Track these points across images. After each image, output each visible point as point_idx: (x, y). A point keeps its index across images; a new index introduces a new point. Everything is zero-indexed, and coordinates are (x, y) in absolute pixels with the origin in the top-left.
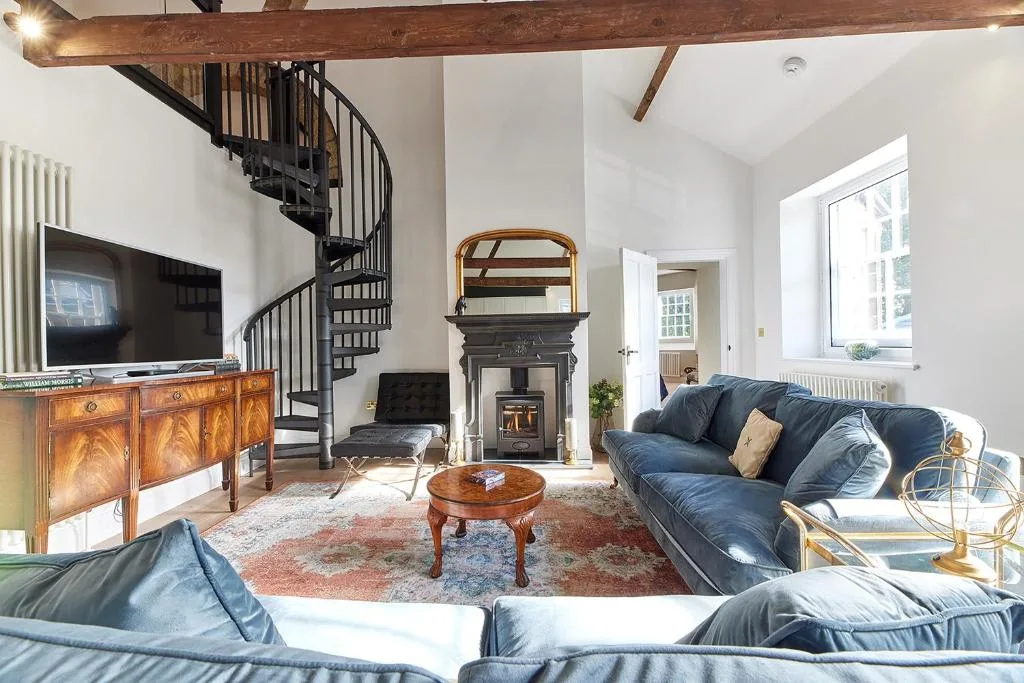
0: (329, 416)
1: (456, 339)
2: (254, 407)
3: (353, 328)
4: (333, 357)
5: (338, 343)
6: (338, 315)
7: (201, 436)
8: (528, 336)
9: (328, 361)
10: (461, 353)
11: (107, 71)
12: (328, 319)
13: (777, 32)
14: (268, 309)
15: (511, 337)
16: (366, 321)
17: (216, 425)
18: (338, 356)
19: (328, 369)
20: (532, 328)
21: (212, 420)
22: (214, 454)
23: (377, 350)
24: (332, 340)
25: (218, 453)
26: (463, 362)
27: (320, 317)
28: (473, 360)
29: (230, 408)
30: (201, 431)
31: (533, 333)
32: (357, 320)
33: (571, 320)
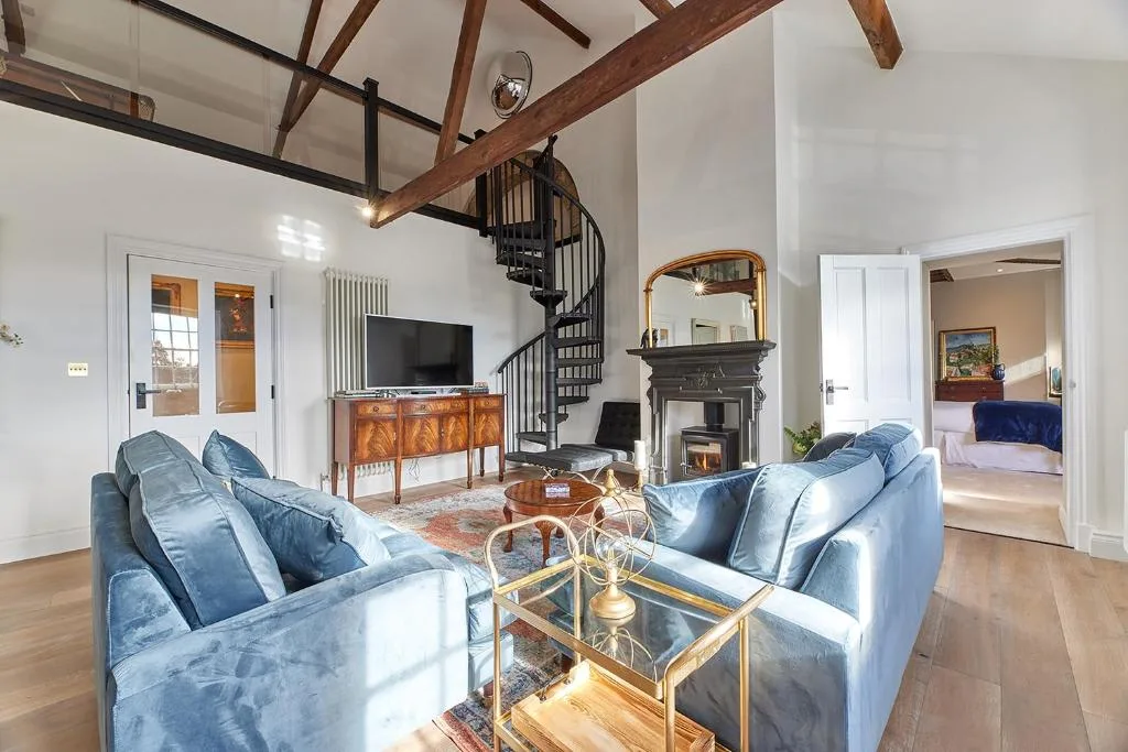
0: (553, 434)
1: (646, 371)
2: (486, 421)
3: (573, 362)
4: (557, 387)
5: (561, 375)
6: (561, 351)
7: (440, 433)
8: (708, 368)
9: (553, 389)
10: (649, 385)
11: (411, 215)
12: (553, 355)
13: (754, 8)
14: (524, 348)
15: (693, 368)
16: (584, 356)
17: (451, 428)
18: (561, 385)
19: (553, 396)
20: (715, 360)
21: (448, 425)
22: (450, 446)
23: (600, 381)
24: (557, 372)
25: (453, 446)
26: (650, 394)
27: (548, 353)
28: (658, 393)
29: (464, 419)
30: (440, 430)
31: (714, 365)
32: (577, 356)
33: (757, 349)
